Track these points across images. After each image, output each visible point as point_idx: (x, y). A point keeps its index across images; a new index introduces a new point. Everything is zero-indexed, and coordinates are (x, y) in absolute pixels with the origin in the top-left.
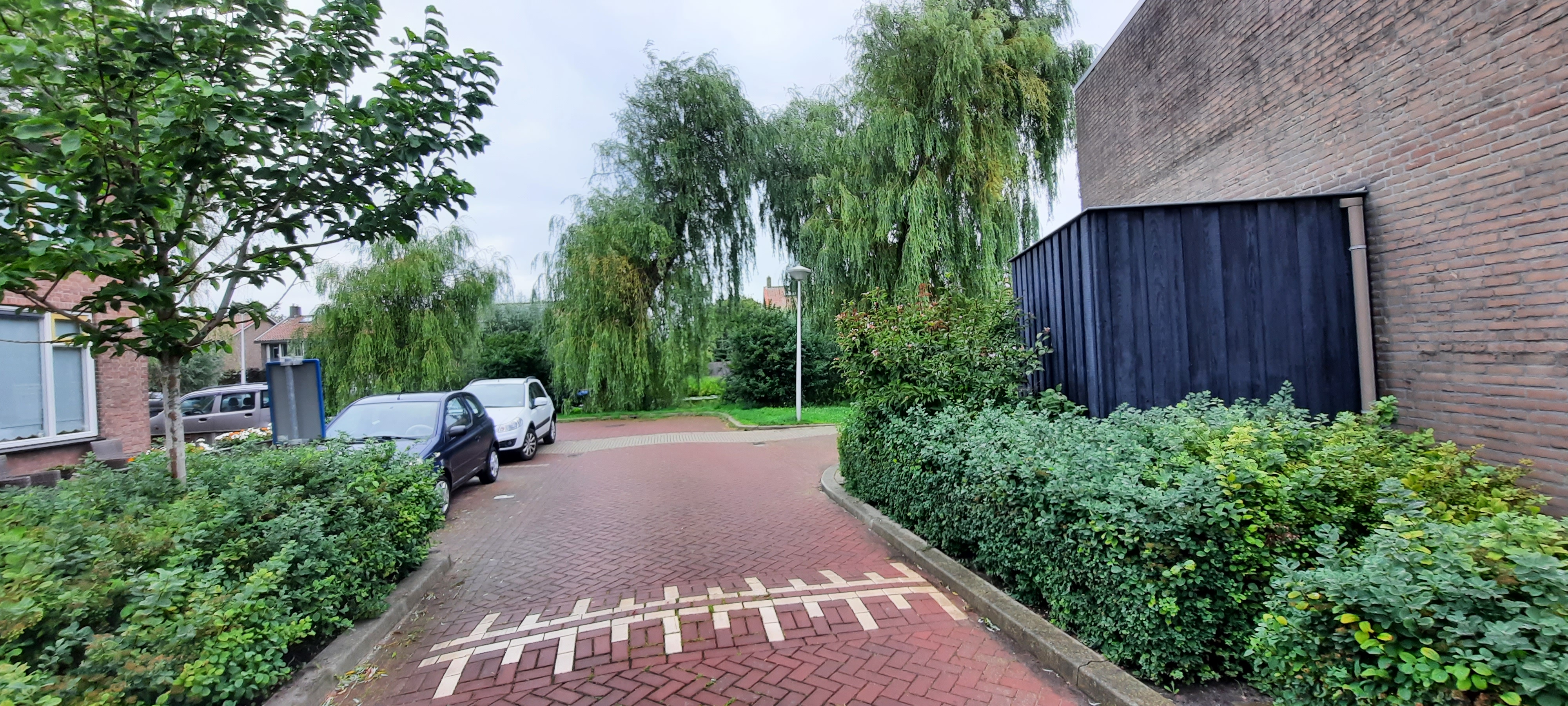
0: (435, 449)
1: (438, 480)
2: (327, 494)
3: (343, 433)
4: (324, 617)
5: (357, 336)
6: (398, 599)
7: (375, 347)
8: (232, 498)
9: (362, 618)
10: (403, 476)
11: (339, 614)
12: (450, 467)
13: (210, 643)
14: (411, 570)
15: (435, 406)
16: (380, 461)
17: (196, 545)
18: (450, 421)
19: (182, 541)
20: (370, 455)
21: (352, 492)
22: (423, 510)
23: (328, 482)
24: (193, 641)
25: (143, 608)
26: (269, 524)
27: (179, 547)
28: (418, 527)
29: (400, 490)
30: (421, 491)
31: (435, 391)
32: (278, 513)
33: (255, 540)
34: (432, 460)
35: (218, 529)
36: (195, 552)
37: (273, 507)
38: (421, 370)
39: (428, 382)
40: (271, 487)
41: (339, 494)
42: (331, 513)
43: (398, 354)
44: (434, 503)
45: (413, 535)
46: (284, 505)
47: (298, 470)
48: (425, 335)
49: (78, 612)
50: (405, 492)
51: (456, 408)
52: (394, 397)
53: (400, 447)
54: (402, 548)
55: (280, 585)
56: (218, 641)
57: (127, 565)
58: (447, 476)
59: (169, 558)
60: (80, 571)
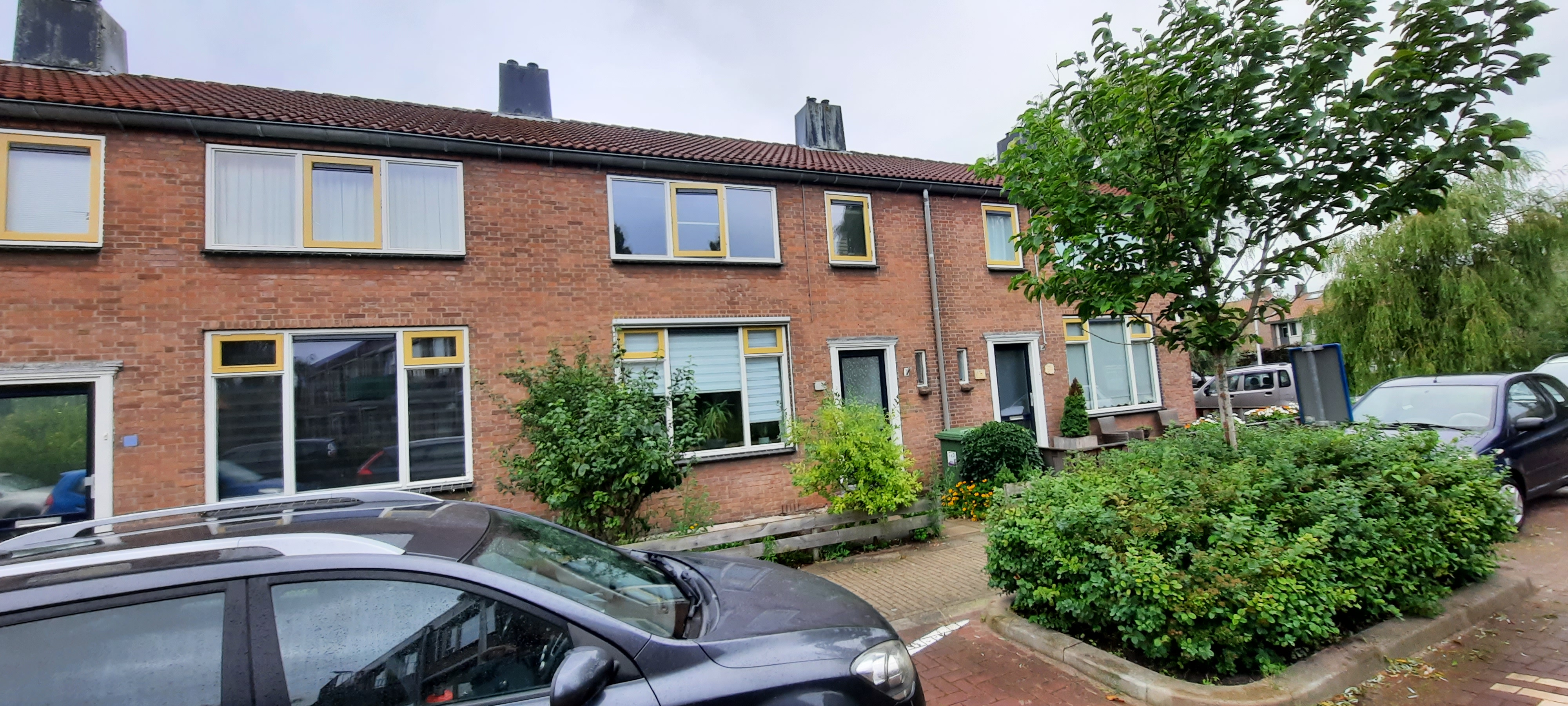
0: (1495, 443)
1: (1504, 482)
2: (1361, 477)
3: (1373, 418)
4: (1369, 596)
5: (1372, 309)
6: (1454, 606)
7: (1395, 320)
8: (1276, 468)
9: (1413, 613)
10: (1451, 471)
11: (1384, 598)
12: (1522, 469)
13: (1271, 582)
14: (1471, 580)
15: (1490, 392)
16: (1421, 452)
17: (1254, 501)
18: (1515, 411)
19: (1243, 496)
20: (1406, 443)
21: (1389, 479)
22: (1483, 514)
23: (1361, 465)
24: (1258, 576)
25: (1225, 540)
26: (1309, 495)
27: (1242, 500)
28: (1477, 533)
29: (1448, 486)
30: (1478, 491)
31: (1488, 372)
32: (1315, 487)
33: (1298, 507)
34: (1491, 457)
35: (1267, 492)
36: (1253, 506)
37: (1310, 481)
38: (1461, 343)
39: (1475, 359)
40: (1307, 463)
41: (1375, 480)
42: (1367, 496)
43: (1427, 325)
44: (1499, 509)
45: (1472, 540)
46: (1321, 481)
47: (1330, 450)
48: (1464, 301)
49: (1185, 531)
50: (1454, 489)
51: (1523, 394)
52: (1430, 380)
53: (1444, 438)
54: (1455, 551)
55: (1325, 552)
56: (1277, 583)
57: (1209, 506)
58: (1516, 479)
59: (1236, 508)
60: (1181, 503)
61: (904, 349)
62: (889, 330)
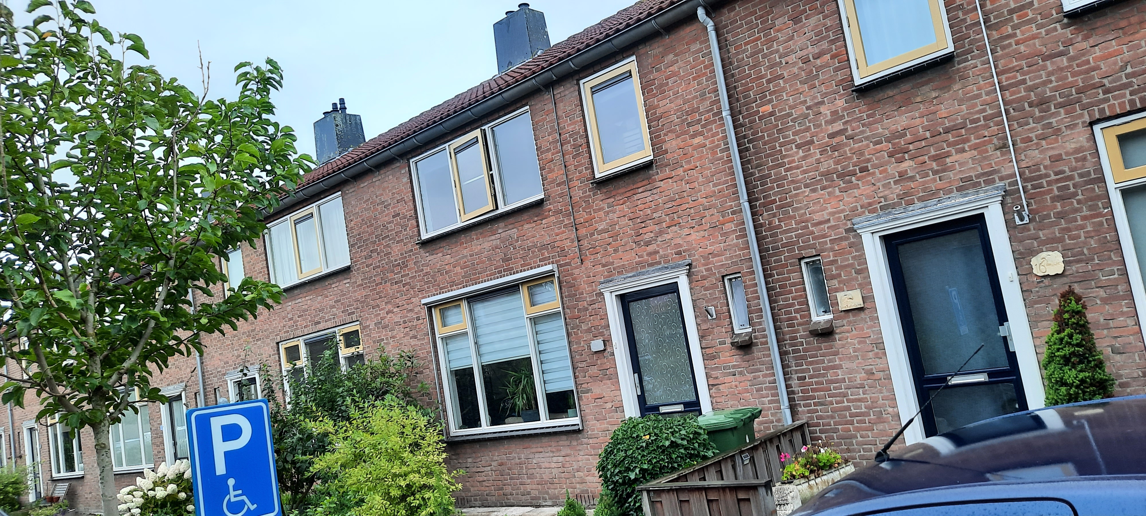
61: (704, 278)
62: (679, 253)
